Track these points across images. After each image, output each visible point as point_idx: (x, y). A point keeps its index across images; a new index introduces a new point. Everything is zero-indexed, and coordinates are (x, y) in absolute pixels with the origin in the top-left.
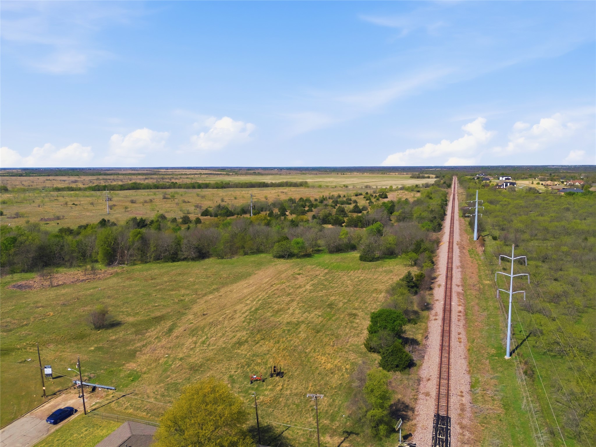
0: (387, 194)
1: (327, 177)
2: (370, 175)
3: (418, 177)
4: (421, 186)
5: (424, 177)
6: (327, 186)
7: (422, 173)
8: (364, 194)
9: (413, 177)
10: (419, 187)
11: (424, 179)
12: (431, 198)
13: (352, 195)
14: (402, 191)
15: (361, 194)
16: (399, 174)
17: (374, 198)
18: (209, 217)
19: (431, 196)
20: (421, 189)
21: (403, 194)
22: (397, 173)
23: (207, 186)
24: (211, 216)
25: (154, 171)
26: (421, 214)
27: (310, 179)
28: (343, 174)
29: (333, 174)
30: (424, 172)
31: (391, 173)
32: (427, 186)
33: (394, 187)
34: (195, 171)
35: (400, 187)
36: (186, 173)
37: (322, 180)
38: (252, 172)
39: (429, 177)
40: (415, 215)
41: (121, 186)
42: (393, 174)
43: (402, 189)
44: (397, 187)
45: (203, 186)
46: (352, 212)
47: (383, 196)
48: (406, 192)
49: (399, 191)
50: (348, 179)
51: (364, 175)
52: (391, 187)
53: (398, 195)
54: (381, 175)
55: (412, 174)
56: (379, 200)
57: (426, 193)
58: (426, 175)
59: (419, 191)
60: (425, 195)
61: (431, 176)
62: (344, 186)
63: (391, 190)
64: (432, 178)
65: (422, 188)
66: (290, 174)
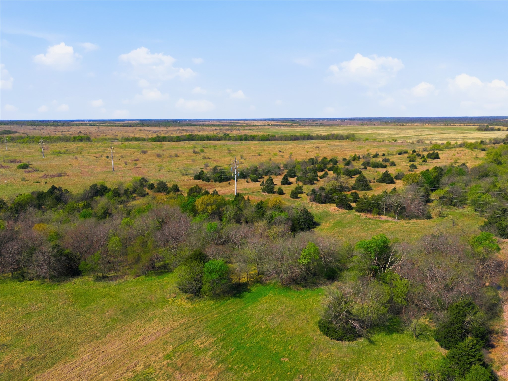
0: (439, 152)
1: (382, 129)
2: (431, 126)
3: (486, 130)
4: (488, 141)
5: (493, 130)
6: (375, 140)
7: (491, 124)
8: (410, 152)
9: (479, 130)
10: (486, 144)
11: (492, 132)
12: (499, 163)
13: (395, 153)
14: (461, 149)
15: (406, 152)
16: (464, 125)
17: (421, 158)
18: (201, 181)
19: (500, 159)
20: (488, 146)
21: (462, 152)
22: (462, 125)
23: (253, 139)
24: (203, 180)
25: (234, 122)
26: (480, 197)
27: (361, 131)
28: (403, 125)
29: (392, 126)
30: (494, 124)
31: (456, 124)
32: (496, 141)
33: (453, 143)
34: (266, 123)
35: (460, 142)
36: (256, 124)
37: (374, 132)
38: (315, 122)
39: (499, 130)
40: (470, 198)
41: (178, 137)
42: (457, 126)
43: (461, 145)
44: (456, 143)
45: (249, 139)
46: (380, 182)
47: (433, 157)
48: (467, 150)
49: (457, 149)
50: (404, 131)
51: (425, 126)
52: (449, 143)
53: (454, 155)
54: (444, 127)
55: (480, 125)
56: (426, 162)
57: (493, 154)
58: (496, 127)
59: (484, 150)
60: (492, 156)
61: (502, 127)
62: (393, 140)
63: (448, 146)
64: (503, 130)
65: (488, 144)
66: (350, 124)
